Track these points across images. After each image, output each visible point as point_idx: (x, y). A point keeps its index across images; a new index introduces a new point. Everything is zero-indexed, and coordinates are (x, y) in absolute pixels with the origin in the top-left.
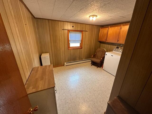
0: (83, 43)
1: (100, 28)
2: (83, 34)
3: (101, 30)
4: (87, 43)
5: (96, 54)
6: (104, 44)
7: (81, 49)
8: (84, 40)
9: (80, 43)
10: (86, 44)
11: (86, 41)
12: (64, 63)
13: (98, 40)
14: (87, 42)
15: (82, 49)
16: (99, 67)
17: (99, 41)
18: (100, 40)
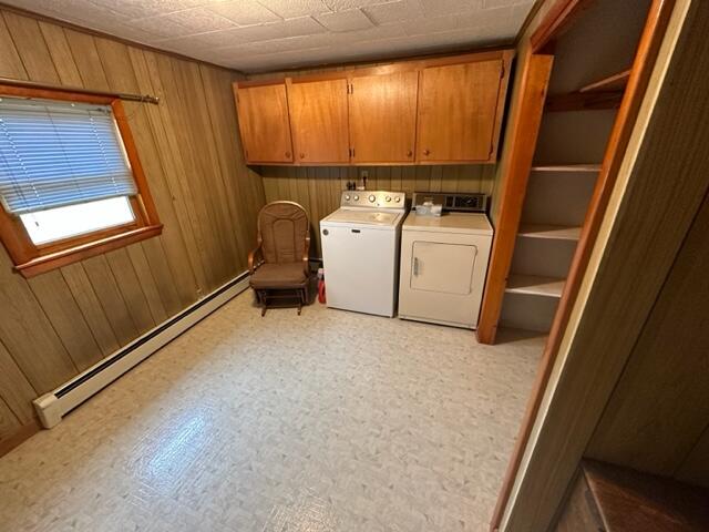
0: (157, 191)
1: (235, 85)
2: (131, 123)
3: (242, 95)
4: (186, 188)
5: (260, 240)
6: (280, 180)
7: (156, 238)
8: (151, 170)
9: (132, 198)
10: (176, 193)
11: (171, 175)
12: (35, 408)
13: (244, 160)
14: (184, 181)
15: (160, 233)
16: (303, 305)
17: (248, 166)
18: (255, 158)
